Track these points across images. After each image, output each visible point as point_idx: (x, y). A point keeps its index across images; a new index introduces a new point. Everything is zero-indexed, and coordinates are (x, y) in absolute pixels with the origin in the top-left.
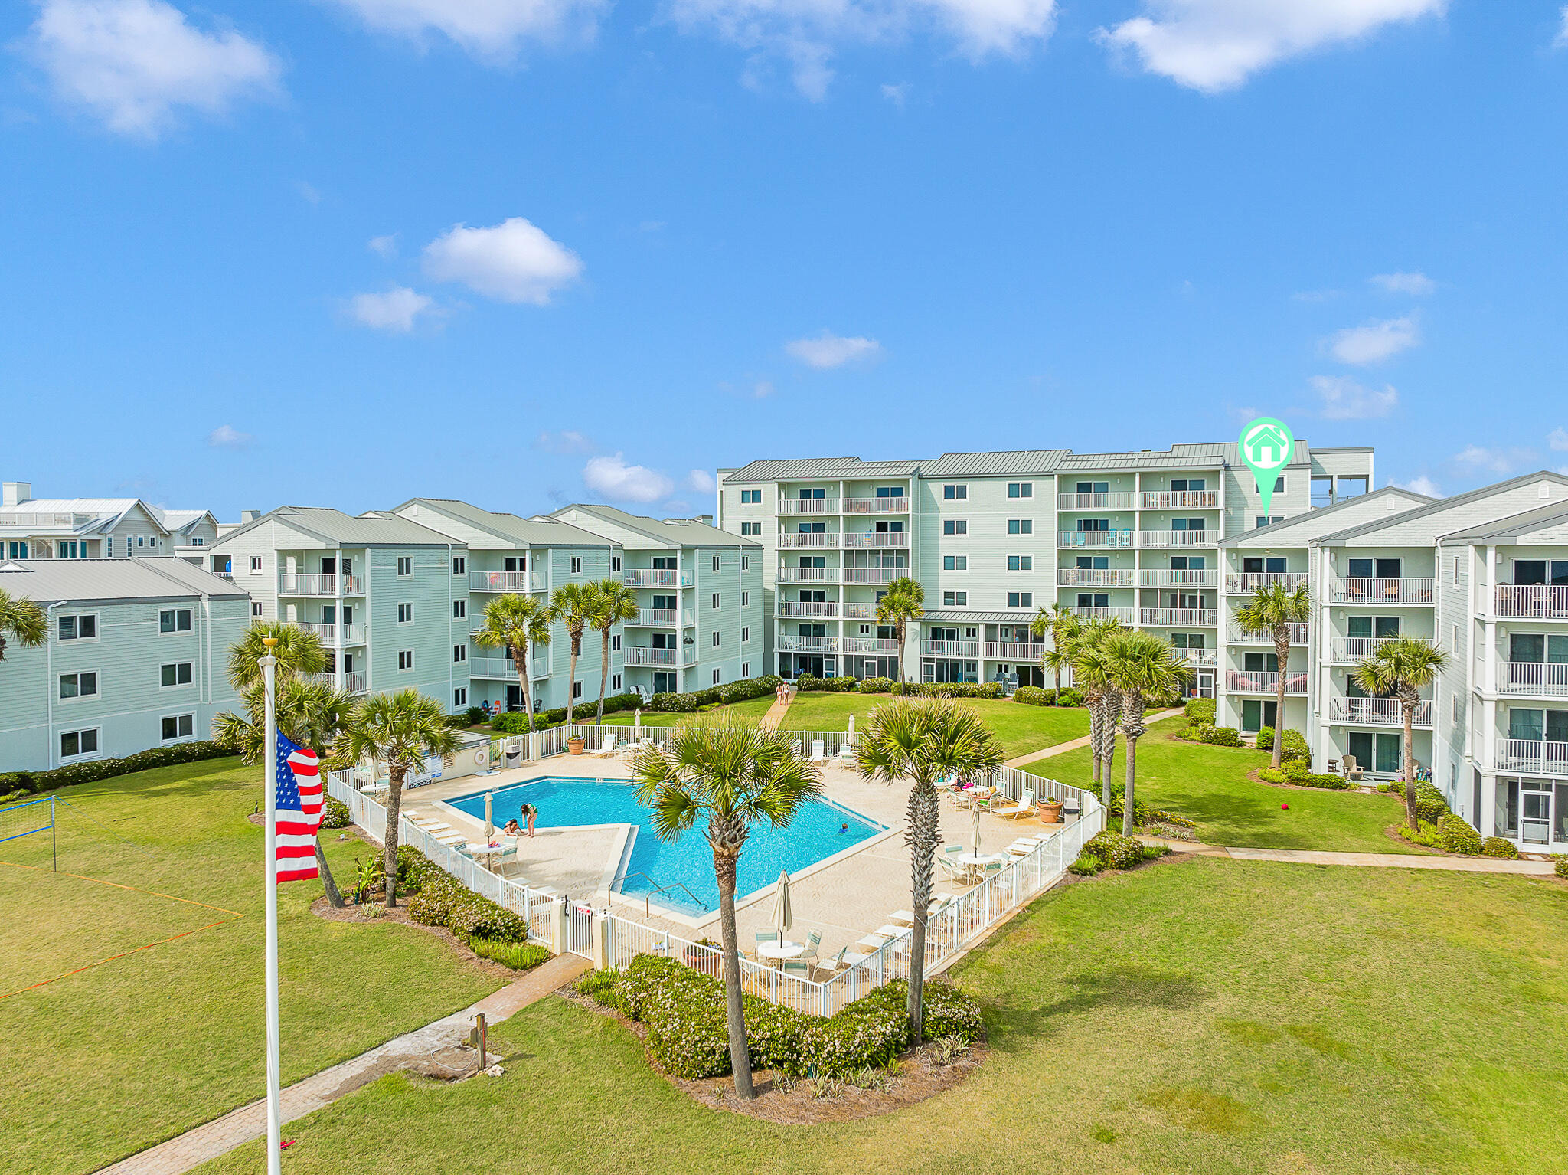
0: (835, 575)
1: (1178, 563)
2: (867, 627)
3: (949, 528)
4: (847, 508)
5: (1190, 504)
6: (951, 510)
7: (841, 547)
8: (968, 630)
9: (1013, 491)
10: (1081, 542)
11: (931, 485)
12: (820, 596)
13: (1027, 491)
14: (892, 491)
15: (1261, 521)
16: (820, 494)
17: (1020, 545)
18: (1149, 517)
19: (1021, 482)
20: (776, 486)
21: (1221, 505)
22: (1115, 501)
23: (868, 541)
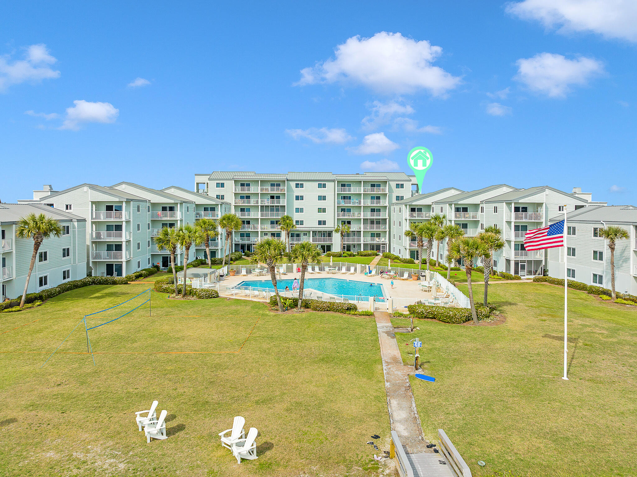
0: (256, 214)
1: (373, 210)
2: (267, 233)
3: (297, 198)
4: (262, 190)
5: (376, 192)
6: (298, 192)
7: (259, 204)
8: (304, 233)
9: (320, 186)
10: (343, 204)
11: (291, 182)
12: (248, 223)
13: (324, 186)
14: (275, 184)
15: (397, 197)
16: (248, 185)
17: (322, 204)
18: (366, 195)
19: (322, 183)
20: (233, 181)
21: (386, 192)
23: (268, 202)
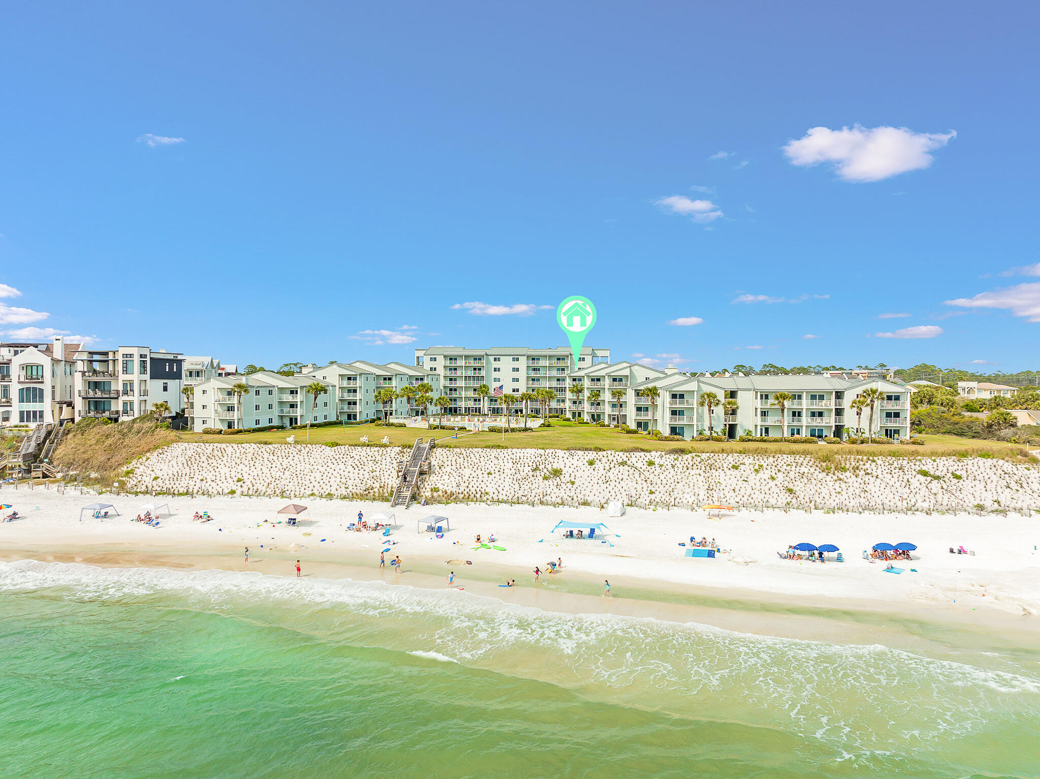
0: (461, 383)
1: (558, 380)
2: (471, 399)
3: (495, 370)
4: (466, 363)
5: (561, 364)
6: (496, 365)
7: (464, 375)
9: (514, 360)
10: (533, 374)
11: (490, 357)
12: (455, 390)
13: (518, 360)
14: (478, 358)
15: (579, 369)
16: (456, 359)
17: (516, 375)
18: (550, 368)
19: (516, 357)
21: (569, 365)
22: (543, 363)
23: (470, 373)
